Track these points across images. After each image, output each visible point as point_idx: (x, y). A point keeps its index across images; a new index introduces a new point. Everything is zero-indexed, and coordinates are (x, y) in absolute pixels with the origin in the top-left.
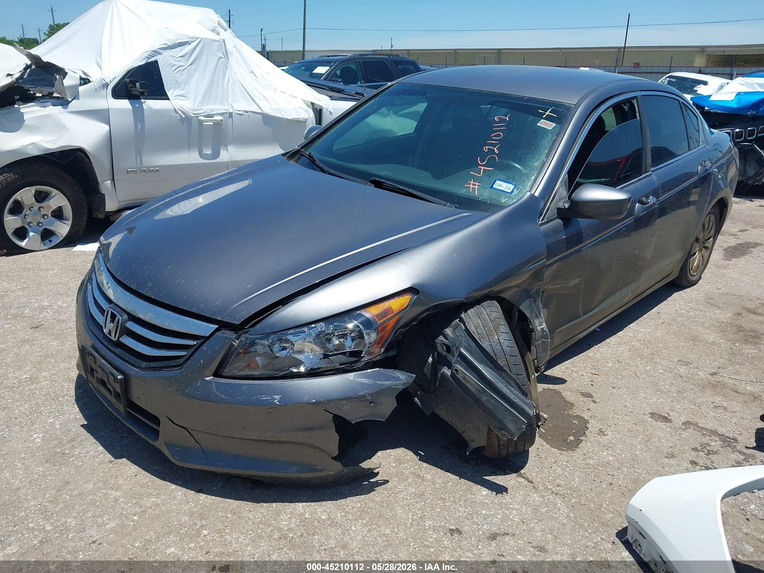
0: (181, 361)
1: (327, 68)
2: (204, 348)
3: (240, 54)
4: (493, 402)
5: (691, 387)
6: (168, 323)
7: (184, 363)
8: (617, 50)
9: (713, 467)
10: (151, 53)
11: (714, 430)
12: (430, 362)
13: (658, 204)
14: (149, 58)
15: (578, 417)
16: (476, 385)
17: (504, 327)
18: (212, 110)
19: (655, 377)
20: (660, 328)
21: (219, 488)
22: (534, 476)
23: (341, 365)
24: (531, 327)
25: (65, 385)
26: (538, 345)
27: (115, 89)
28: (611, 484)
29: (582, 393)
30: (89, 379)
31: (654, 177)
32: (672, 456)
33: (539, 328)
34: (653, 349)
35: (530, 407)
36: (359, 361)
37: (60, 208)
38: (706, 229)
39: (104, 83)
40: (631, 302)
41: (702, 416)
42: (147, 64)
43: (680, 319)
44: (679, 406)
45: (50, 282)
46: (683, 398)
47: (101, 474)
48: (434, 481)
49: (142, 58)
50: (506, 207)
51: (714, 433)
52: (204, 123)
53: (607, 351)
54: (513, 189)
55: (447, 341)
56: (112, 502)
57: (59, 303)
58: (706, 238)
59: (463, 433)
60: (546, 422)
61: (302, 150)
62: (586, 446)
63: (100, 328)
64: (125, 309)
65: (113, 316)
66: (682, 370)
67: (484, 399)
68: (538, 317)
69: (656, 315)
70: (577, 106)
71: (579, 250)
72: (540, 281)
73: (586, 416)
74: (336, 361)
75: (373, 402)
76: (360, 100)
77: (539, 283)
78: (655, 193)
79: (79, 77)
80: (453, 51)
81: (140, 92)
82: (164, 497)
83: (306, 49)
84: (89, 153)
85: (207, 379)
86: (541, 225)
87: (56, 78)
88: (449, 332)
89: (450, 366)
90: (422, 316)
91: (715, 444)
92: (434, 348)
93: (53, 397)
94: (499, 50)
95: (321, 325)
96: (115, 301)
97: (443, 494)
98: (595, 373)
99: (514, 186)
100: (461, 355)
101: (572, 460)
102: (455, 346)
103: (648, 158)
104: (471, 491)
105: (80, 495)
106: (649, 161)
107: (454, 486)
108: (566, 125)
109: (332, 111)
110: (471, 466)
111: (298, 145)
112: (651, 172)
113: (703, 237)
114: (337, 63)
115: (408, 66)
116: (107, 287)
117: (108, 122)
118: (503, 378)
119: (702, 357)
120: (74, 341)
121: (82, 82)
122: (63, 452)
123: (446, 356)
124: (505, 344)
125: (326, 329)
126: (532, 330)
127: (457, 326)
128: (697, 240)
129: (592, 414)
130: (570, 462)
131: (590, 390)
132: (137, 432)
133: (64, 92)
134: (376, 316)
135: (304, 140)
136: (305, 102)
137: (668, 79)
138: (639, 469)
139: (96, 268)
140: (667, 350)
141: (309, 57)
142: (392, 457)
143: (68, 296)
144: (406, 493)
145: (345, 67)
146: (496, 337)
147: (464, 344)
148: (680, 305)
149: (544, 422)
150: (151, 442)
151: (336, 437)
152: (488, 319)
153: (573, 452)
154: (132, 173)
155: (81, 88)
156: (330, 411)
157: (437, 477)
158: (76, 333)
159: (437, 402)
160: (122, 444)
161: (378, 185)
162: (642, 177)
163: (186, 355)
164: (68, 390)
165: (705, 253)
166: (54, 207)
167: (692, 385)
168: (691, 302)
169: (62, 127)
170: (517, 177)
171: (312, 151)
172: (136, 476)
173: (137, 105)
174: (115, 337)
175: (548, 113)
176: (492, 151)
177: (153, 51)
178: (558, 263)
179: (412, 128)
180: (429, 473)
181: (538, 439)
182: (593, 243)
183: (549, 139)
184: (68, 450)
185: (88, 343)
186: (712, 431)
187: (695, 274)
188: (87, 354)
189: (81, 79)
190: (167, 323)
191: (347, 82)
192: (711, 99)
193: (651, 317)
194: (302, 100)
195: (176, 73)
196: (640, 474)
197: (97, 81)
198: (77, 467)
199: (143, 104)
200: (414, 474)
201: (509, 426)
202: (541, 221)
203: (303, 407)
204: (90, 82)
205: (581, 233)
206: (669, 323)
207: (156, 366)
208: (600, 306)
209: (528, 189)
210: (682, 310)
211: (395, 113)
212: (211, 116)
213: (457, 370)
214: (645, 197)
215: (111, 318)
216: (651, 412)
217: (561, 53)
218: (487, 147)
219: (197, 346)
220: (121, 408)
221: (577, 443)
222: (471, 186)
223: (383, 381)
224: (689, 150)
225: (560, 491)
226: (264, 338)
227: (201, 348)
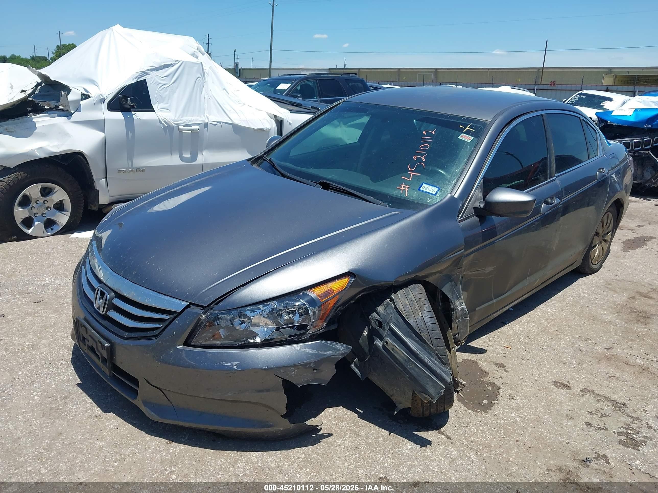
0: (157, 332)
1: (289, 85)
2: (177, 321)
3: (215, 74)
4: (417, 370)
5: (590, 359)
6: (148, 301)
7: (160, 333)
8: (537, 70)
9: (605, 427)
10: (141, 73)
11: (607, 397)
12: (365, 335)
13: (562, 204)
14: (139, 78)
15: (492, 384)
16: (403, 355)
17: (427, 306)
18: (190, 121)
19: (559, 351)
20: (564, 309)
21: (187, 440)
22: (452, 433)
23: (290, 337)
24: (452, 307)
25: (61, 351)
26: (459, 322)
27: (110, 103)
28: (517, 441)
29: (495, 363)
30: (81, 347)
31: (558, 181)
32: (571, 418)
33: (459, 308)
34: (558, 327)
35: (447, 375)
36: (305, 333)
37: (61, 201)
38: (605, 225)
39: (102, 98)
40: (539, 287)
41: (597, 384)
42: (138, 83)
43: (582, 301)
44: (578, 376)
45: (51, 263)
46: (582, 369)
47: (88, 427)
48: (367, 437)
49: (133, 78)
50: (431, 206)
51: (607, 399)
52: (183, 132)
53: (519, 328)
54: (437, 192)
55: (380, 318)
56: (97, 450)
57: (58, 282)
58: (605, 233)
59: (391, 396)
60: (465, 388)
61: (264, 156)
62: (497, 408)
63: (92, 304)
64: (113, 289)
65: (102, 294)
66: (582, 345)
67: (409, 367)
68: (458, 299)
69: (562, 297)
70: (492, 122)
71: (494, 242)
72: (459, 268)
73: (498, 383)
74: (287, 333)
75: (316, 369)
76: (315, 113)
77: (459, 269)
78: (559, 195)
79: (81, 93)
80: (397, 70)
81: (131, 106)
82: (140, 447)
83: (272, 68)
84: (87, 156)
85: (178, 347)
86: (461, 221)
87: (62, 94)
88: (381, 310)
89: (381, 339)
90: (359, 296)
91: (608, 408)
92: (368, 322)
93: (50, 361)
94: (437, 69)
95: (273, 303)
96: (104, 282)
97: (375, 447)
98: (507, 347)
99: (437, 189)
100: (391, 329)
101: (484, 420)
102: (386, 321)
103: (552, 166)
104: (398, 445)
105: (70, 444)
106: (554, 168)
107: (384, 441)
108: (482, 139)
109: (291, 122)
110: (399, 424)
111: (261, 152)
112: (555, 178)
113: (603, 232)
114: (297, 81)
115: (357, 83)
116: (98, 269)
117: (104, 131)
118: (426, 350)
119: (599, 334)
120: (69, 314)
121: (83, 97)
122: (57, 408)
123: (379, 330)
124: (428, 320)
125: (278, 306)
126: (453, 310)
127: (388, 304)
128: (597, 234)
129: (503, 381)
130: (483, 422)
131: (502, 361)
132: (120, 392)
133: (69, 106)
134: (319, 296)
135: (266, 148)
136: (269, 114)
137: (578, 96)
138: (541, 429)
139: (90, 253)
140: (569, 327)
141: (275, 75)
142: (332, 416)
143: (65, 276)
144: (343, 447)
145: (304, 84)
146: (421, 315)
147: (394, 320)
148: (583, 289)
149: (463, 388)
150: (131, 400)
151: (285, 398)
152: (414, 299)
153: (486, 414)
154: (122, 173)
155: (82, 102)
156: (280, 376)
157: (371, 433)
158: (71, 307)
159: (371, 369)
160: (107, 401)
161: (326, 186)
162: (547, 181)
163: (162, 327)
164: (63, 356)
165: (605, 246)
166: (56, 201)
167: (590, 358)
168: (592, 287)
169: (66, 134)
170: (441, 182)
171: (273, 157)
172: (118, 428)
173: (129, 117)
174: (103, 311)
175: (467, 128)
176: (420, 160)
177: (143, 72)
178: (474, 254)
179: (357, 138)
180: (363, 430)
181: (456, 402)
182: (505, 237)
183: (468, 150)
184: (62, 406)
185: (82, 316)
186: (605, 397)
187: (597, 263)
188: (80, 325)
189: (83, 94)
190: (146, 300)
191: (304, 97)
192: (613, 114)
193: (557, 299)
194: (267, 113)
195: (161, 90)
196: (542, 433)
197: (96, 96)
198: (69, 420)
199: (134, 116)
200: (351, 430)
201: (429, 390)
202: (460, 218)
203: (257, 372)
204: (89, 97)
205: (495, 228)
206: (572, 305)
207: (136, 336)
208: (512, 289)
209: (450, 191)
210: (584, 294)
211: (345, 124)
212: (189, 126)
213: (387, 343)
214: (550, 198)
215: (100, 295)
216: (554, 380)
217: (489, 73)
218: (416, 156)
219: (171, 319)
220: (107, 371)
221: (490, 405)
222: (402, 188)
223: (324, 351)
224: (589, 159)
225: (473, 446)
226: (227, 313)
227: (174, 322)
